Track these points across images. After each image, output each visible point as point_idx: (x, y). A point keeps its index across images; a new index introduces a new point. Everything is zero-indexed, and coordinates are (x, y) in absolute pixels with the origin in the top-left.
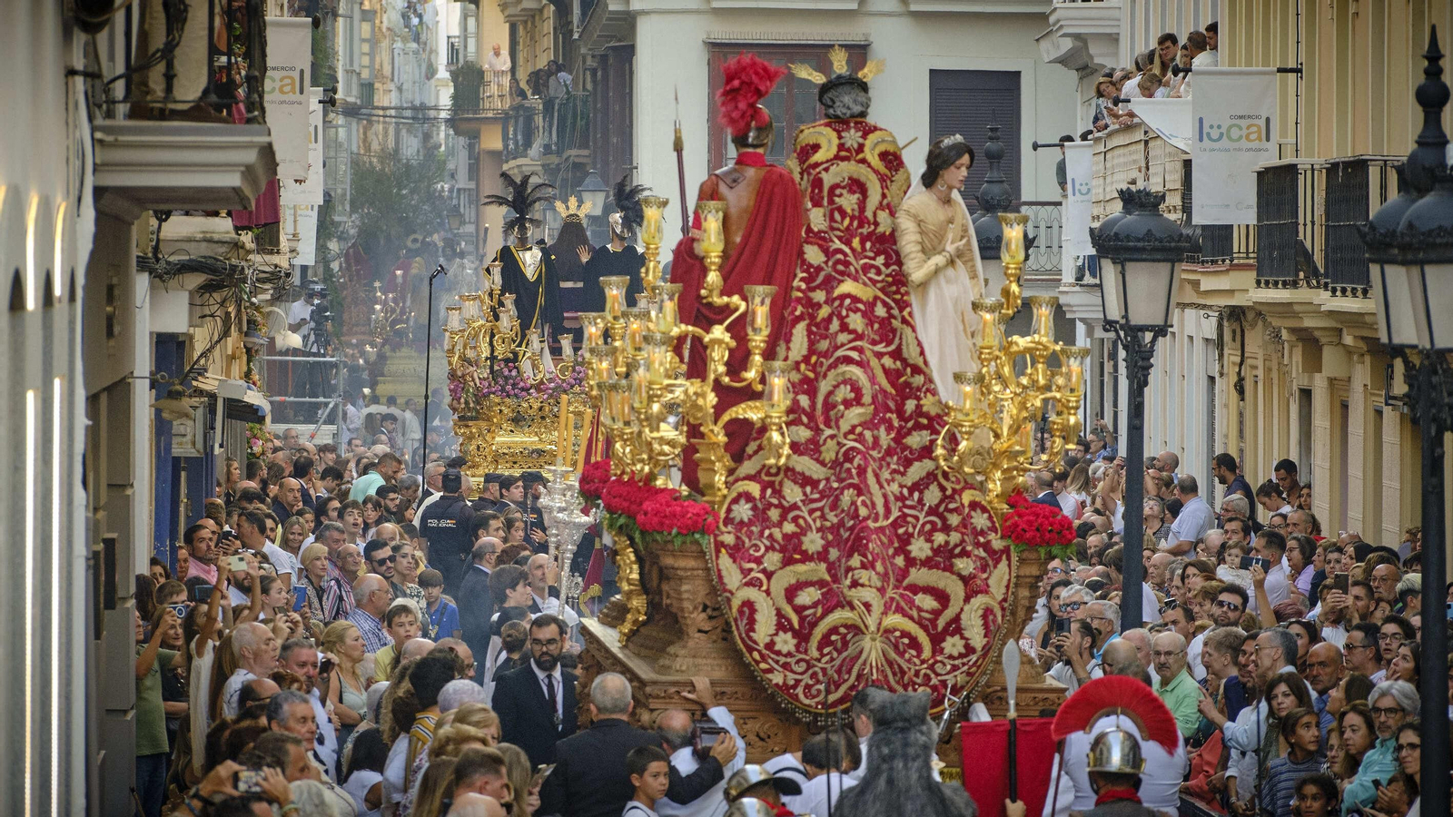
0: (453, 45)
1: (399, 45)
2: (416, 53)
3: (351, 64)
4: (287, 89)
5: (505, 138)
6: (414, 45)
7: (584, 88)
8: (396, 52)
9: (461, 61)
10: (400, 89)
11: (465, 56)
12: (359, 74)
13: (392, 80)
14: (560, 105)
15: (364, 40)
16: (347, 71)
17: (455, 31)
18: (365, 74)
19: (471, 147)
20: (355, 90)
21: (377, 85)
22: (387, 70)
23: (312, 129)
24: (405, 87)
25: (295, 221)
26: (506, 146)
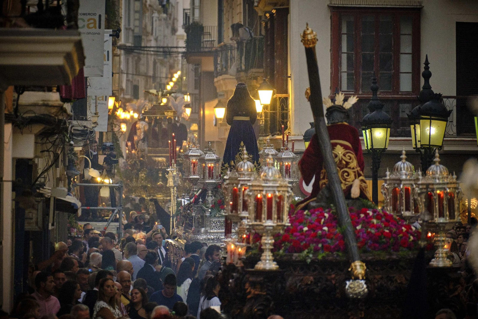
0: (186, 14)
1: (156, 15)
2: (165, 19)
3: (129, 25)
4: (92, 26)
5: (216, 64)
6: (165, 15)
7: (261, 34)
8: (154, 19)
9: (191, 21)
10: (156, 40)
11: (193, 19)
12: (133, 31)
13: (152, 34)
14: (247, 44)
15: (136, 12)
16: (126, 29)
17: (188, 6)
18: (137, 30)
19: (196, 70)
20: (131, 39)
21: (143, 37)
22: (149, 28)
23: (106, 53)
24: (159, 38)
25: (96, 106)
26: (216, 68)
